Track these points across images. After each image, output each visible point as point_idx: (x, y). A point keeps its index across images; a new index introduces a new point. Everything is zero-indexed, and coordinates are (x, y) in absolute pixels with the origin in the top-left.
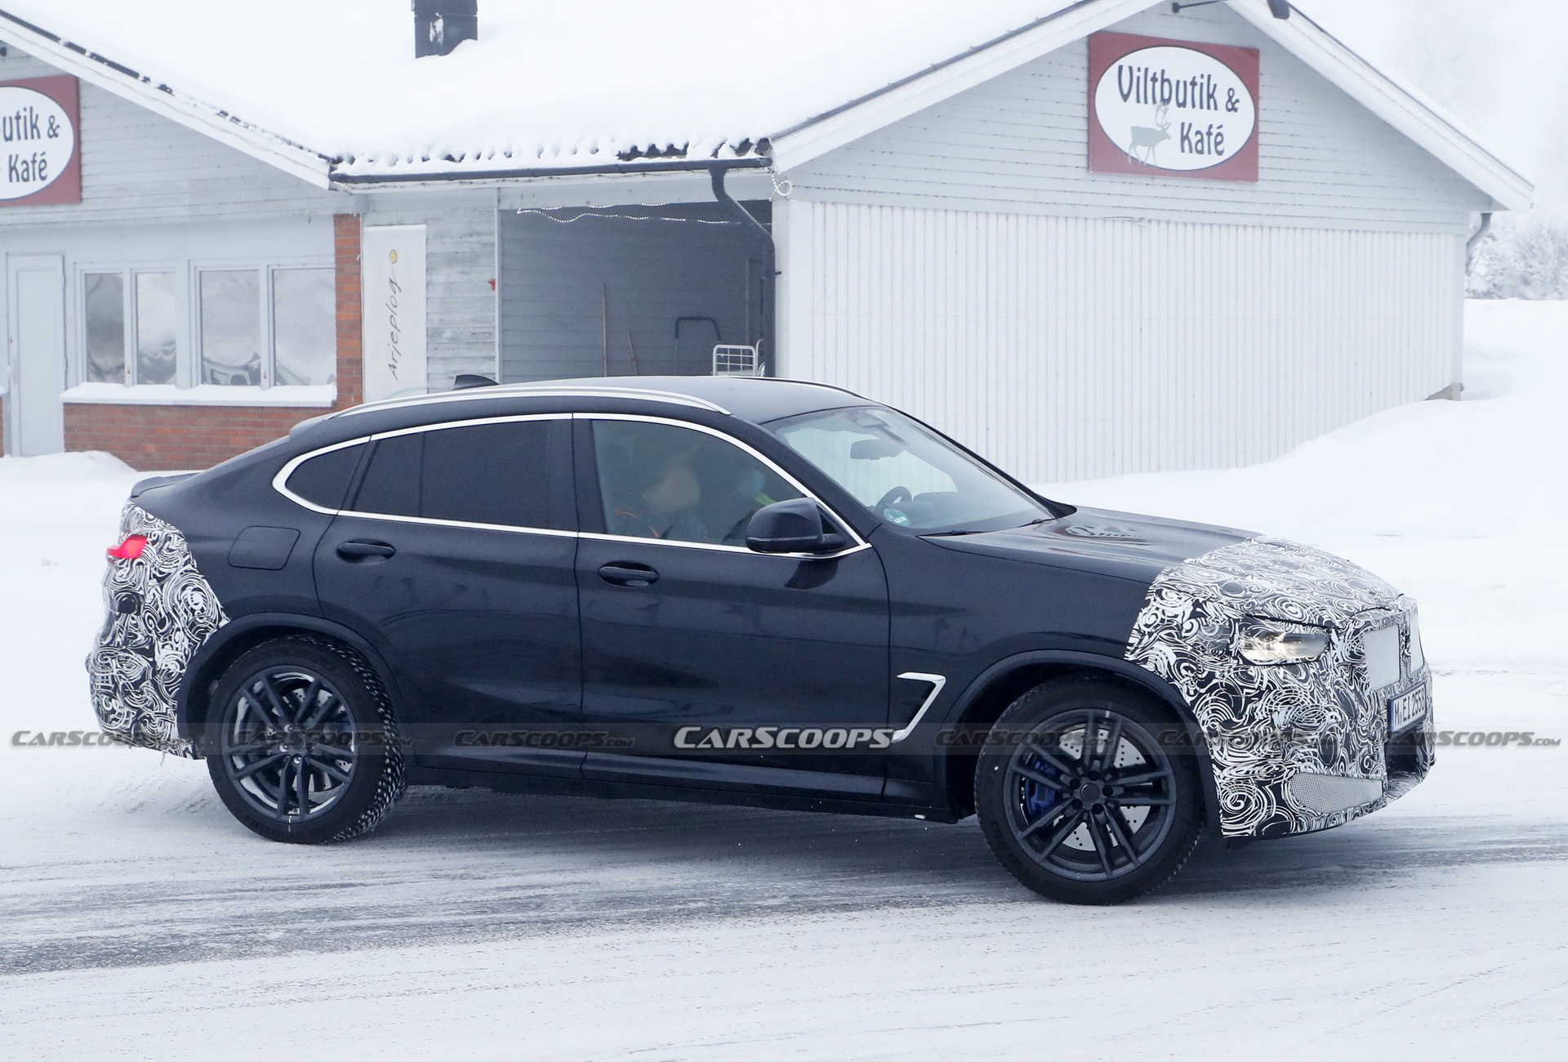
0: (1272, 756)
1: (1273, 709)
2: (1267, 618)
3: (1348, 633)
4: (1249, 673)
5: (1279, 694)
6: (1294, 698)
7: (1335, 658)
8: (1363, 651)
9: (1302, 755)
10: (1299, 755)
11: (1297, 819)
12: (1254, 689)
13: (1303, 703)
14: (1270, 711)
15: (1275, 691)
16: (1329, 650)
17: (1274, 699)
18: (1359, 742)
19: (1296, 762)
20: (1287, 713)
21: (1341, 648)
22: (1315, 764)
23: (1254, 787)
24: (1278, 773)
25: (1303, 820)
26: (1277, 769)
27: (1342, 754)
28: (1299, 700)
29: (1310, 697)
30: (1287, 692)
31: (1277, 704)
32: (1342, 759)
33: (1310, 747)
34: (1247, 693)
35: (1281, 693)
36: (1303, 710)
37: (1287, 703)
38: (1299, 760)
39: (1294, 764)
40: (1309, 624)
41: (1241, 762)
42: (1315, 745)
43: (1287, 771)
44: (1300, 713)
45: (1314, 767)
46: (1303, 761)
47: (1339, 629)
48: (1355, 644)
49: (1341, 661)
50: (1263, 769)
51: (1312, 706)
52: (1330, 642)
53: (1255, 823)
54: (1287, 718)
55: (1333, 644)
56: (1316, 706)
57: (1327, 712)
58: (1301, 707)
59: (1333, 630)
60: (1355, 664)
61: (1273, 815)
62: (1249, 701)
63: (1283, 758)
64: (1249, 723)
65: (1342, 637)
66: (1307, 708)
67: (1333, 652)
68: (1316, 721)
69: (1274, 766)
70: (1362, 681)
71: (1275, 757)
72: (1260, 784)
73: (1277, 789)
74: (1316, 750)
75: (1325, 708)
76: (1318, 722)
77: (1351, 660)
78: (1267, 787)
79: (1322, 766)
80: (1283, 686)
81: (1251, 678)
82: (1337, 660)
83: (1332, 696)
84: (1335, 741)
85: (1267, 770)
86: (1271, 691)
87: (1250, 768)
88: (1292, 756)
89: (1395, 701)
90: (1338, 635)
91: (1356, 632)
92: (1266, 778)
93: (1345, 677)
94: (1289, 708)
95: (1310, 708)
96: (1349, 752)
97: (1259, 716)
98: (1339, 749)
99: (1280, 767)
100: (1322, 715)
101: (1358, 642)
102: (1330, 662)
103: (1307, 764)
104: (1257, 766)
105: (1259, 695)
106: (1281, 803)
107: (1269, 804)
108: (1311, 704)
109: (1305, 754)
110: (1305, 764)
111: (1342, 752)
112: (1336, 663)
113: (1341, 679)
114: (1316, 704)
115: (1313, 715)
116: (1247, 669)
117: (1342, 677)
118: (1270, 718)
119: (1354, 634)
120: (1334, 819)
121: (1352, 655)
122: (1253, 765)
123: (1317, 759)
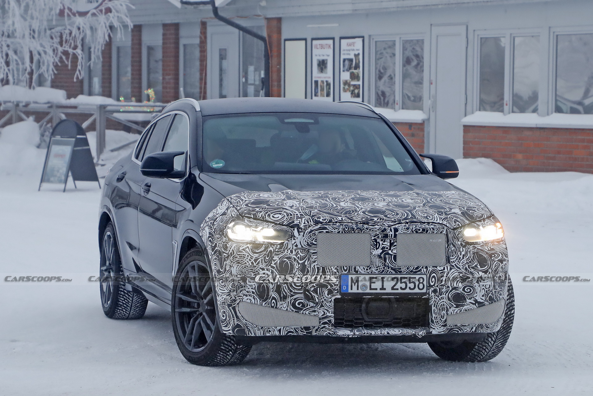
0: (232, 291)
1: (232, 265)
2: (251, 218)
3: (306, 232)
4: (227, 245)
5: (236, 258)
6: (242, 260)
7: (295, 244)
8: (315, 243)
9: (246, 292)
10: (244, 292)
11: (247, 327)
12: (226, 253)
13: (246, 263)
14: (230, 266)
15: (233, 255)
16: (291, 239)
17: (233, 260)
18: (291, 291)
19: (242, 296)
20: (237, 268)
21: (300, 239)
22: (254, 298)
23: (227, 307)
24: (235, 300)
25: (250, 329)
26: (234, 298)
27: (273, 295)
28: (244, 261)
29: (253, 260)
30: (239, 257)
31: (234, 263)
32: (274, 298)
33: (252, 288)
34: (225, 256)
35: (237, 257)
36: (245, 267)
37: (239, 263)
38: (244, 295)
39: (241, 296)
40: (279, 224)
41: (223, 293)
42: (255, 288)
43: (238, 299)
44: (243, 269)
45: (253, 300)
46: (247, 296)
47: (302, 229)
48: (309, 238)
49: (299, 246)
50: (228, 297)
51: (250, 266)
52: (293, 236)
53: (230, 328)
54: (237, 270)
55: (295, 236)
56: (253, 266)
57: (261, 270)
58: (244, 266)
59: (296, 229)
60: (309, 249)
61: (236, 324)
62: (225, 260)
63: (236, 292)
64: (225, 273)
65: (302, 234)
66: (248, 266)
67: (294, 241)
68: (253, 274)
69: (233, 297)
70: (311, 260)
71: (234, 291)
72: (229, 306)
73: (234, 308)
74: (254, 291)
75: (260, 268)
76: (254, 275)
77: (308, 247)
78: (231, 307)
79: (259, 300)
80: (238, 254)
81: (227, 247)
82: (296, 246)
83: (273, 263)
84: (268, 288)
85: (231, 298)
86: (232, 255)
87: (225, 297)
88: (241, 292)
89: (350, 276)
90: (298, 232)
91: (311, 231)
92: (230, 303)
93: (299, 255)
94: (238, 266)
95: (249, 267)
96: (280, 296)
97: (227, 269)
98: (271, 293)
99: (236, 298)
100: (257, 271)
101: (311, 237)
102: (290, 246)
103: (248, 297)
104: (227, 296)
105: (228, 257)
106: (237, 317)
107: (233, 318)
108: (251, 264)
109: (248, 292)
110: (247, 298)
111: (273, 294)
112: (295, 248)
113: (295, 257)
114: (255, 265)
115: (251, 271)
116: (227, 243)
117: (296, 255)
118: (230, 270)
119: (310, 232)
120: (270, 331)
121: (308, 244)
122: (226, 295)
123: (254, 295)
